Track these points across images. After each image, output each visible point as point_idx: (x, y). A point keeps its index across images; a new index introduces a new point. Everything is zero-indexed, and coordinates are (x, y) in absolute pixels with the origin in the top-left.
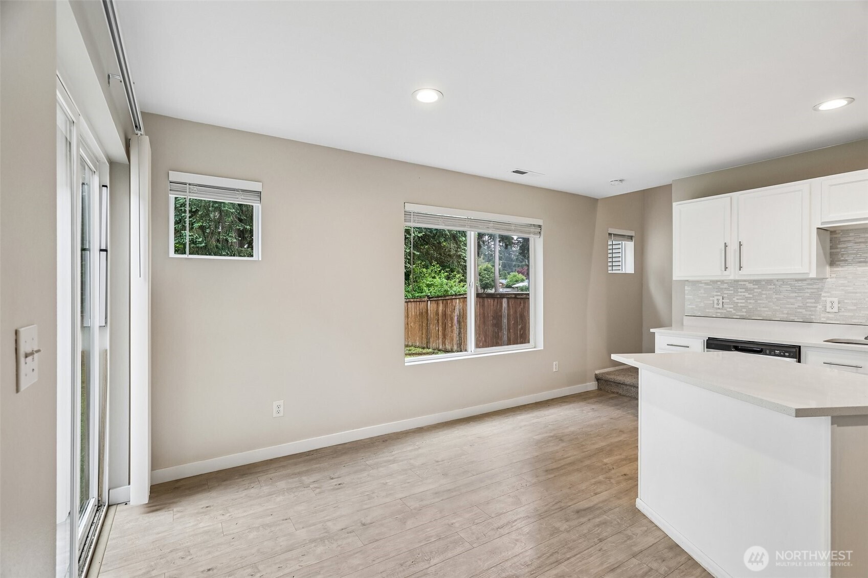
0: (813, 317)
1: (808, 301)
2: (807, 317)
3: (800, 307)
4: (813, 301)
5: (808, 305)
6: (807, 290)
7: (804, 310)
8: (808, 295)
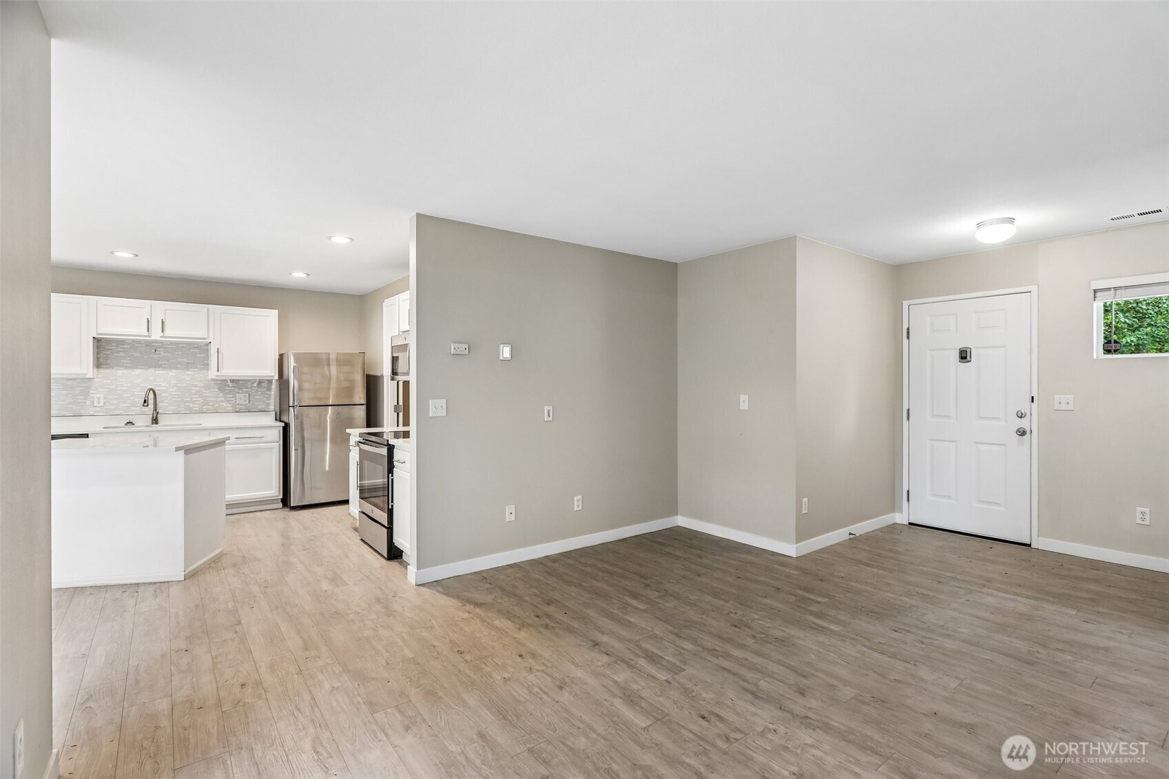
0: (82, 411)
1: (78, 397)
2: (77, 411)
3: (70, 403)
4: (83, 397)
5: (78, 401)
6: (77, 388)
7: (74, 406)
8: (78, 392)
